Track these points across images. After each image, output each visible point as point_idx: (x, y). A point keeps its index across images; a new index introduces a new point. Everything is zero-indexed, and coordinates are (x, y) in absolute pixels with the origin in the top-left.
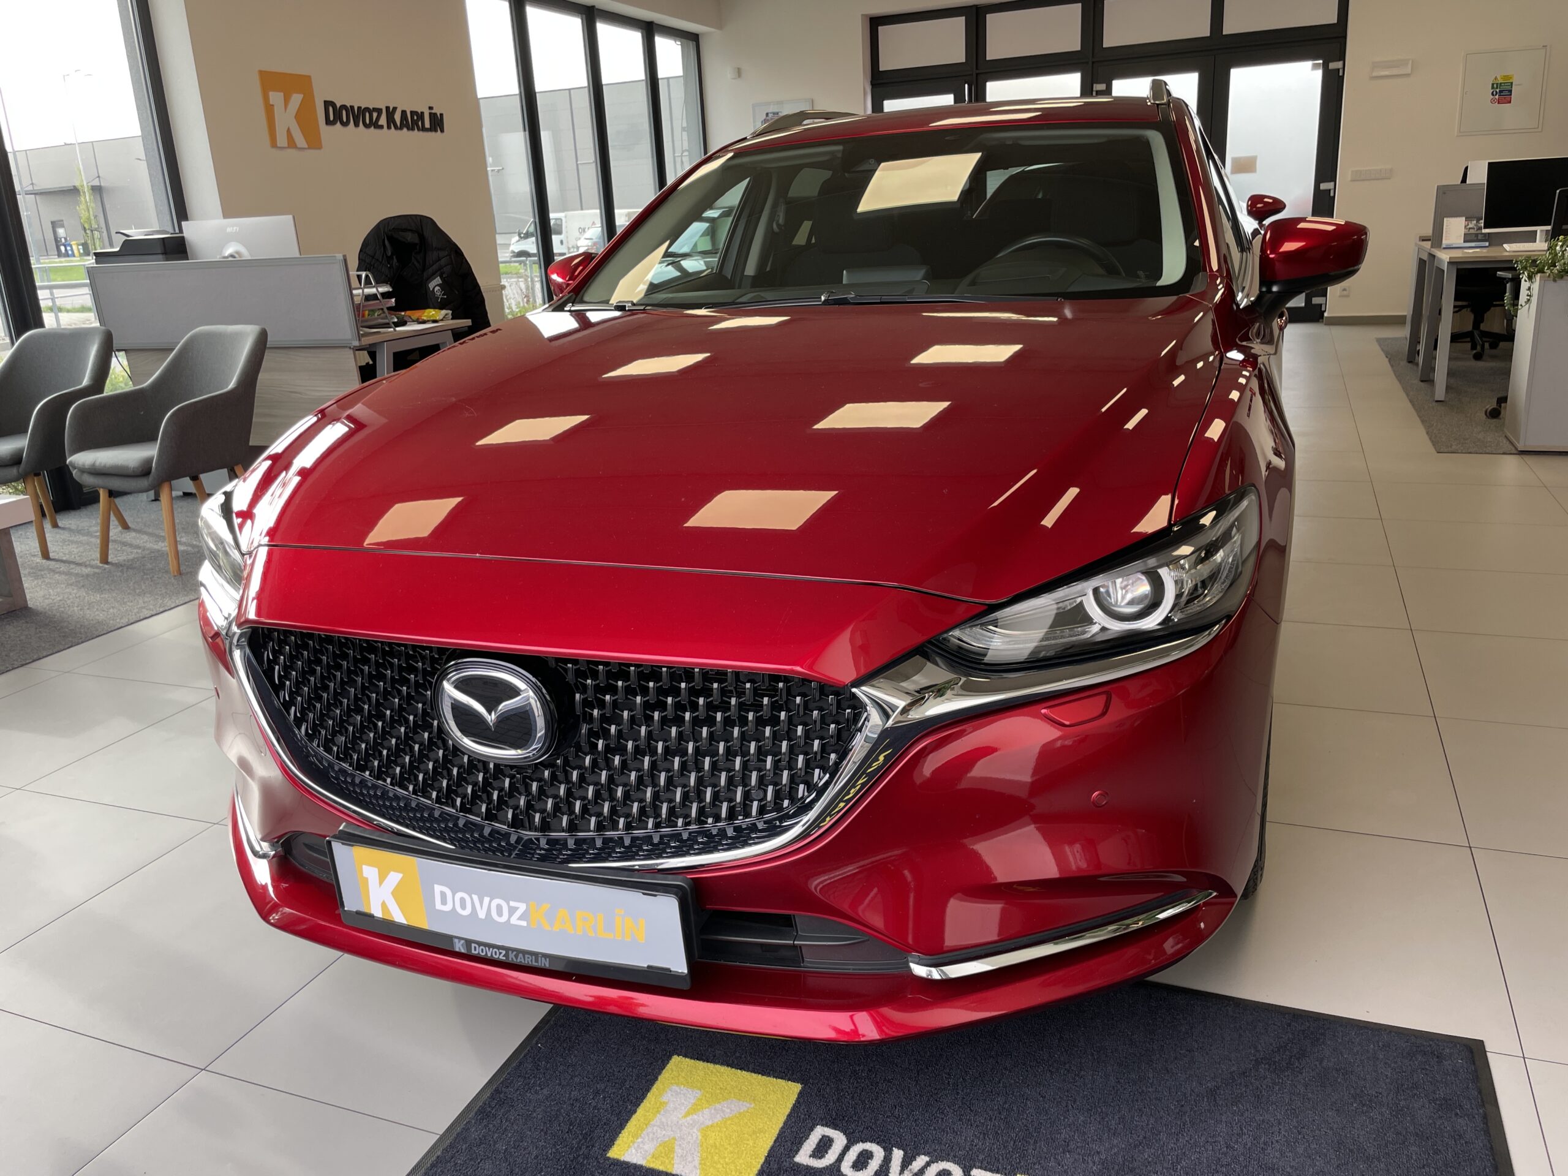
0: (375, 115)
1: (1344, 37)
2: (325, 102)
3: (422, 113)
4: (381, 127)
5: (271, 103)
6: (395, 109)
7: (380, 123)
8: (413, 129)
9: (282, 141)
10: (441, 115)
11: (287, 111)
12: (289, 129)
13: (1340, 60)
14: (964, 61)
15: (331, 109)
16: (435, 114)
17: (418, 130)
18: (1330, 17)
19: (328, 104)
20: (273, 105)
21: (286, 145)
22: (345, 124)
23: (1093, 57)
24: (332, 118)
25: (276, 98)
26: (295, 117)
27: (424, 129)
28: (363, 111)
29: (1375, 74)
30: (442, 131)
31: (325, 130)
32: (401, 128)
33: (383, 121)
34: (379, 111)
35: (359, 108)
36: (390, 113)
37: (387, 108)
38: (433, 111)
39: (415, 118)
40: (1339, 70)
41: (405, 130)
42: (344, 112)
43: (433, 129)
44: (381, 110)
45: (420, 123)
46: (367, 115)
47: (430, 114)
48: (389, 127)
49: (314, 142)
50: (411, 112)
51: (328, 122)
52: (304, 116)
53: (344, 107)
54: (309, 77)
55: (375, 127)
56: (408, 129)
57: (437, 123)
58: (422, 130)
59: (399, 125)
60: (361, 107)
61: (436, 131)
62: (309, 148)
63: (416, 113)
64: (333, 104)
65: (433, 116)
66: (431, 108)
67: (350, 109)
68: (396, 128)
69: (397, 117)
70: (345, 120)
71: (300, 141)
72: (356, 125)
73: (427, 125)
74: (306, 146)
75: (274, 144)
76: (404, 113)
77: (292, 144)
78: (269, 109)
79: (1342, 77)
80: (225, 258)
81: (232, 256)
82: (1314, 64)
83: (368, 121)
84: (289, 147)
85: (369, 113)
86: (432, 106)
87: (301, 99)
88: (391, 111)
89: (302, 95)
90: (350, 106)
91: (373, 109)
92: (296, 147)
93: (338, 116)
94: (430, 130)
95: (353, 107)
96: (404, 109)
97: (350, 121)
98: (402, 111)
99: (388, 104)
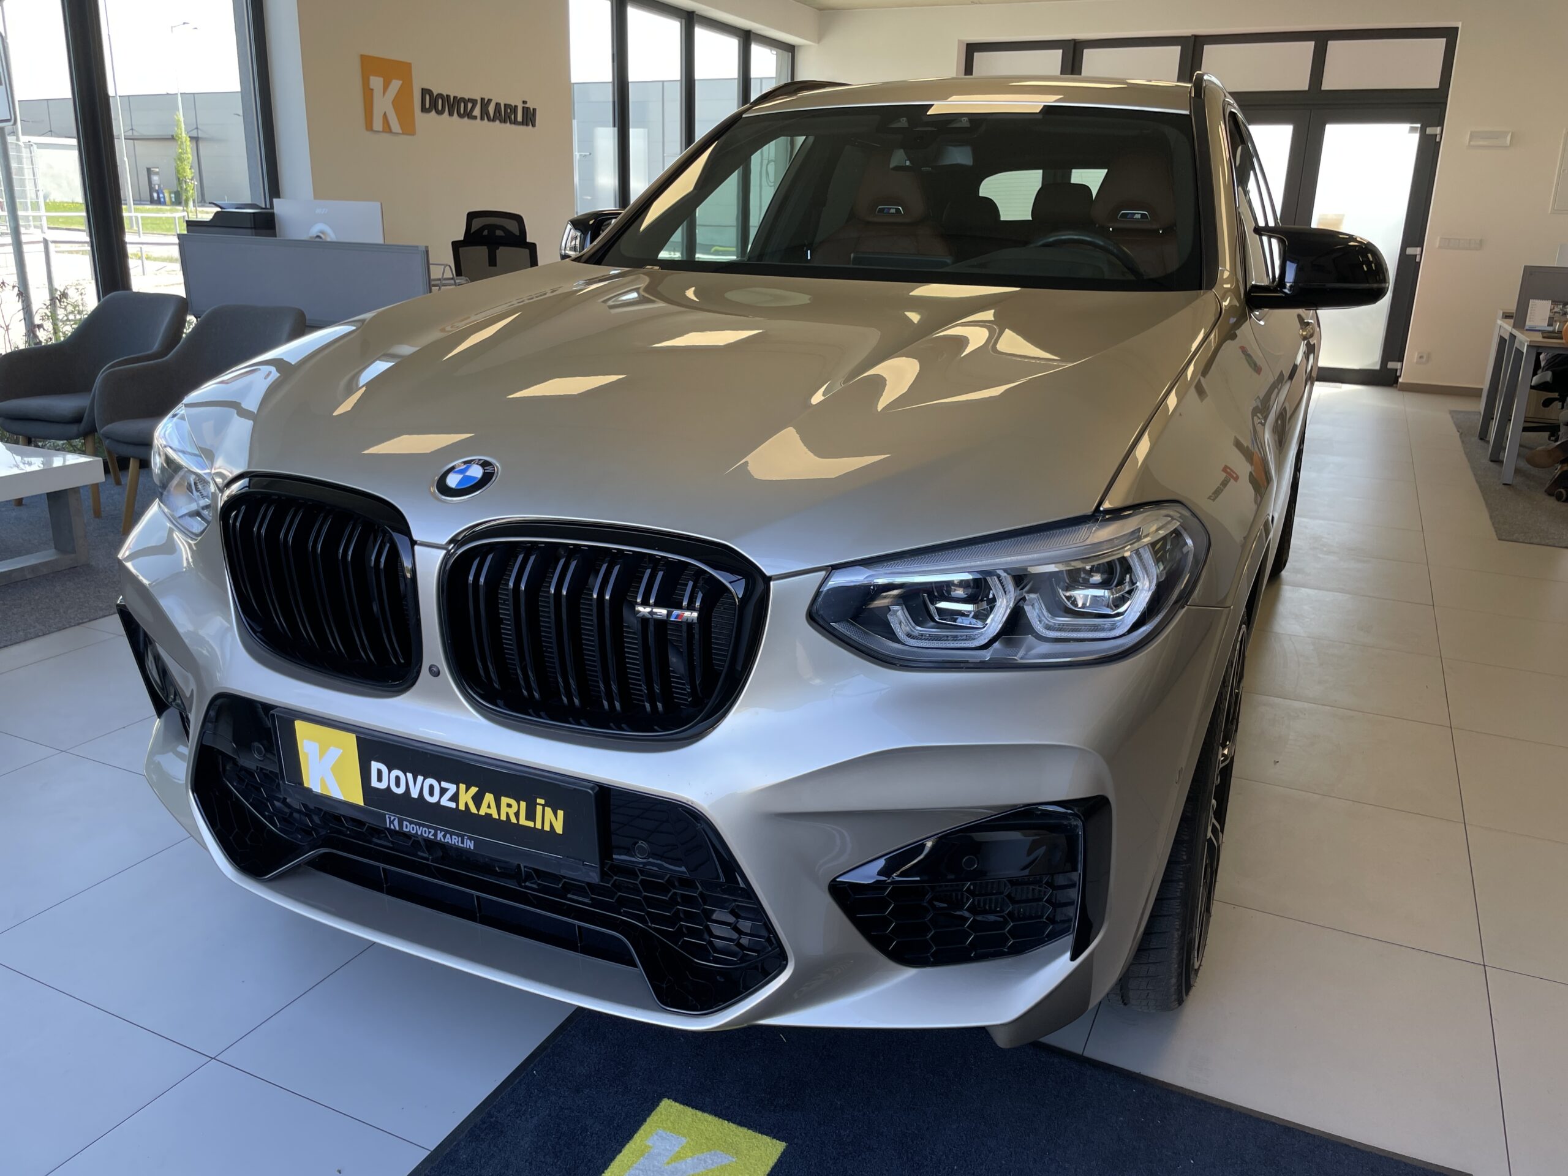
0: (470, 105)
1: (1444, 103)
2: (422, 89)
3: (516, 107)
4: (475, 118)
5: (371, 87)
6: (490, 101)
7: (474, 114)
8: (505, 122)
9: (378, 124)
10: (534, 110)
11: (387, 94)
12: (385, 113)
13: (1438, 126)
15: (428, 97)
16: (529, 109)
17: (511, 122)
18: (1432, 82)
19: (425, 92)
20: (372, 90)
21: (381, 129)
22: (439, 113)
24: (427, 106)
25: (376, 82)
26: (393, 103)
27: (515, 122)
28: (458, 101)
29: (1474, 143)
30: (534, 125)
31: (419, 117)
32: (494, 120)
33: (477, 112)
34: (474, 102)
35: (455, 98)
36: (485, 104)
37: (482, 99)
38: (527, 106)
39: (509, 111)
40: (1436, 135)
41: (498, 122)
42: (440, 101)
43: (525, 123)
44: (476, 101)
46: (462, 105)
47: (523, 107)
48: (482, 119)
49: (409, 129)
50: (505, 105)
51: (424, 109)
52: (401, 104)
53: (440, 95)
54: (410, 63)
55: (468, 118)
56: (501, 122)
57: (529, 117)
58: (514, 123)
59: (492, 116)
60: (457, 97)
61: (527, 125)
62: (403, 133)
63: (510, 106)
64: (430, 92)
65: (526, 110)
66: (524, 102)
67: (446, 99)
68: (489, 119)
69: (491, 109)
70: (440, 108)
71: (395, 126)
72: (451, 114)
73: (520, 118)
74: (400, 132)
75: (369, 126)
76: (498, 105)
77: (387, 128)
78: (368, 94)
79: (1440, 143)
80: (311, 237)
81: (318, 237)
82: (1412, 128)
83: (462, 111)
84: (384, 131)
85: (464, 103)
86: (524, 100)
87: (399, 86)
88: (486, 101)
89: (401, 82)
90: (447, 96)
91: (469, 99)
92: (390, 131)
93: (434, 106)
94: (522, 123)
95: (450, 96)
96: (499, 101)
97: (445, 110)
98: (497, 103)
99: (483, 97)
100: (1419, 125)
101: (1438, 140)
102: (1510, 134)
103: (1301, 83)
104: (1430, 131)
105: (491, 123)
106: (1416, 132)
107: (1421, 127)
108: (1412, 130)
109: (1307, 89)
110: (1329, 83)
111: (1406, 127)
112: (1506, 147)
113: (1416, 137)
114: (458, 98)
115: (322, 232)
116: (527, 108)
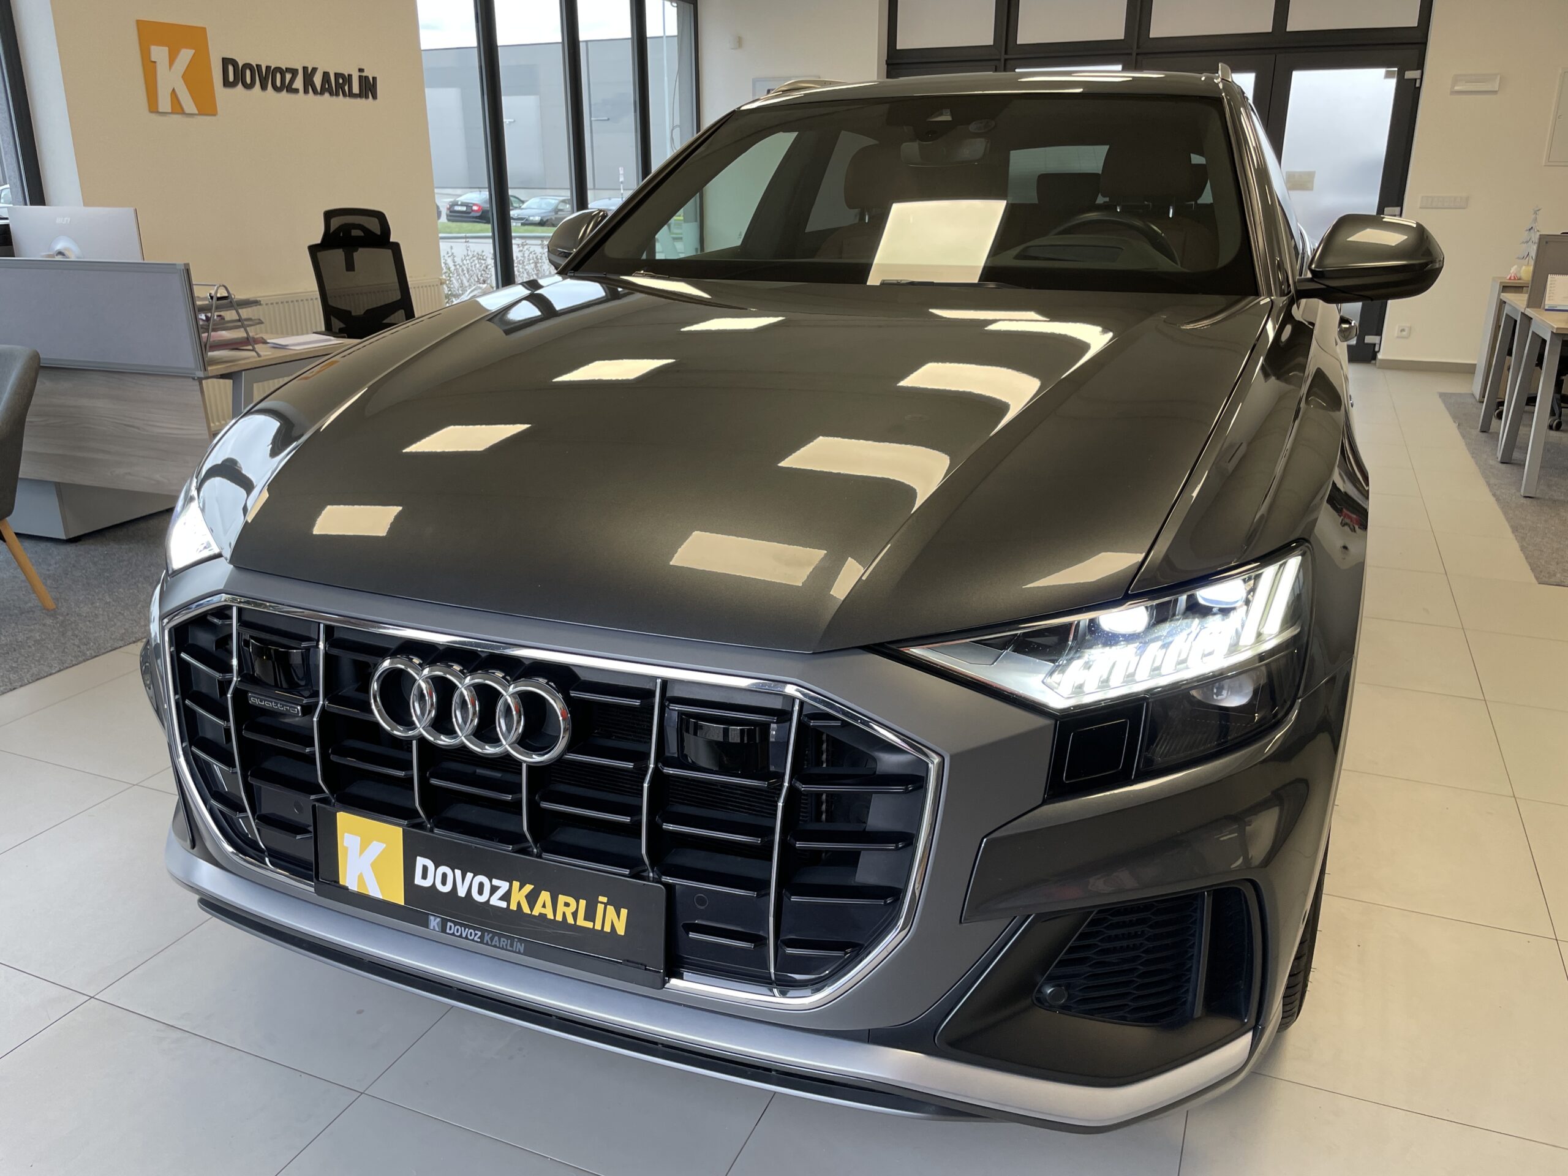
0: (288, 76)
1: (1425, 44)
2: (223, 59)
3: (350, 76)
4: (296, 91)
5: (153, 60)
6: (314, 70)
7: (294, 86)
8: (337, 95)
9: (165, 104)
10: (374, 79)
11: (172, 70)
12: (174, 90)
13: (1417, 69)
14: (992, 43)
15: (231, 68)
16: (367, 78)
17: (344, 95)
18: (1411, 20)
19: (226, 62)
20: (155, 62)
21: (170, 111)
22: (249, 87)
23: (1138, 48)
24: (231, 78)
25: (159, 53)
26: (183, 77)
27: (351, 95)
28: (272, 72)
29: (1457, 88)
30: (375, 97)
31: (221, 93)
32: (322, 93)
33: (299, 83)
34: (294, 72)
35: (268, 68)
36: (308, 75)
37: (305, 69)
38: (364, 74)
39: (341, 81)
40: (1416, 80)
41: (327, 95)
42: (248, 73)
43: (362, 94)
44: (297, 70)
45: (346, 88)
46: (278, 76)
47: (360, 76)
48: (306, 92)
49: (207, 107)
50: (335, 74)
51: (226, 83)
52: (195, 78)
53: (248, 66)
54: (205, 29)
55: (287, 91)
56: (331, 94)
57: (368, 88)
58: (349, 96)
59: (319, 90)
60: (270, 67)
61: (367, 97)
62: (201, 113)
63: (342, 75)
64: (234, 63)
65: (364, 80)
66: (361, 70)
67: (255, 69)
68: (315, 92)
69: (318, 80)
70: (248, 80)
71: (189, 105)
72: (264, 87)
73: (356, 89)
74: (197, 112)
75: (153, 108)
76: (326, 75)
77: (177, 108)
78: (149, 69)
79: (1420, 88)
80: (49, 256)
81: (60, 253)
82: (1387, 72)
83: (278, 84)
84: (172, 113)
85: (281, 74)
86: (363, 67)
87: (192, 55)
88: (309, 72)
89: (194, 51)
90: (257, 65)
91: (286, 69)
92: (183, 112)
93: (240, 77)
94: (360, 96)
95: (260, 66)
96: (326, 71)
97: (255, 83)
98: (324, 73)
99: (306, 65)
100: (1396, 69)
101: (1418, 85)
102: (1499, 78)
103: (1264, 24)
104: (1410, 75)
105: (318, 97)
106: (1393, 77)
107: (1398, 71)
108: (1388, 75)
109: (1270, 30)
110: (1295, 24)
111: (1382, 71)
112: (1495, 92)
113: (1392, 83)
114: (272, 68)
115: (66, 249)
116: (365, 77)
